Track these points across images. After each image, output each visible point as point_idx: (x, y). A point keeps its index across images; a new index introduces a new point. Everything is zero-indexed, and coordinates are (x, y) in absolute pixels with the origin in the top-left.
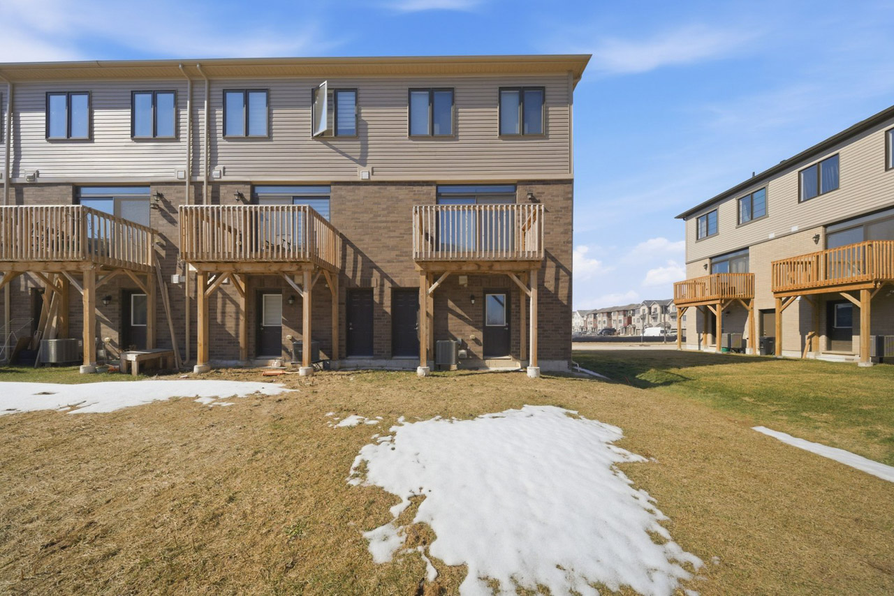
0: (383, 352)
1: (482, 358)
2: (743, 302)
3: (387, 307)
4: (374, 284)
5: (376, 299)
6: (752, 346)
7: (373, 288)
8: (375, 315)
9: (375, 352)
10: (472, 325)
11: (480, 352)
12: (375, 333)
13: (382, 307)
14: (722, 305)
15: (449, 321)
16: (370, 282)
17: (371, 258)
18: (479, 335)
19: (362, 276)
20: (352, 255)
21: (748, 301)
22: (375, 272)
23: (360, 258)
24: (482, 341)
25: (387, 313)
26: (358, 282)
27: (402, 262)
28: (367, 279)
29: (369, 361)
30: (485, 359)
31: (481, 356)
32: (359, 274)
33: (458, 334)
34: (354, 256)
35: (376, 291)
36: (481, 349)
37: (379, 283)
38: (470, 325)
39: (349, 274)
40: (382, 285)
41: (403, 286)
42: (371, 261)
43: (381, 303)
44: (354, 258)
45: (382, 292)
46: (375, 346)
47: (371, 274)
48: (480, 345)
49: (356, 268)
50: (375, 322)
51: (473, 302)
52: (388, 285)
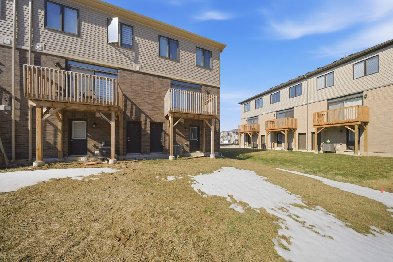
0: (146, 151)
1: (189, 152)
2: (257, 133)
3: (148, 130)
4: (142, 120)
5: (143, 127)
6: (259, 146)
8: (142, 134)
9: (142, 151)
10: (186, 139)
11: (188, 150)
12: (142, 143)
13: (146, 130)
14: (252, 133)
15: (176, 137)
16: (140, 119)
17: (140, 108)
18: (188, 143)
19: (135, 116)
20: (130, 105)
21: (258, 132)
22: (142, 114)
23: (134, 107)
24: (189, 145)
25: (148, 133)
26: (133, 118)
27: (155, 111)
28: (138, 117)
29: (139, 156)
30: (190, 153)
31: (189, 151)
32: (134, 114)
33: (180, 143)
35: (143, 123)
36: (189, 148)
37: (144, 119)
38: (184, 139)
39: (128, 114)
40: (146, 121)
41: (156, 121)
42: (140, 109)
43: (146, 128)
44: (131, 107)
45: (146, 124)
46: (142, 148)
47: (140, 115)
48: (189, 147)
49: (133, 111)
50: (142, 137)
51: (186, 130)
52: (149, 120)
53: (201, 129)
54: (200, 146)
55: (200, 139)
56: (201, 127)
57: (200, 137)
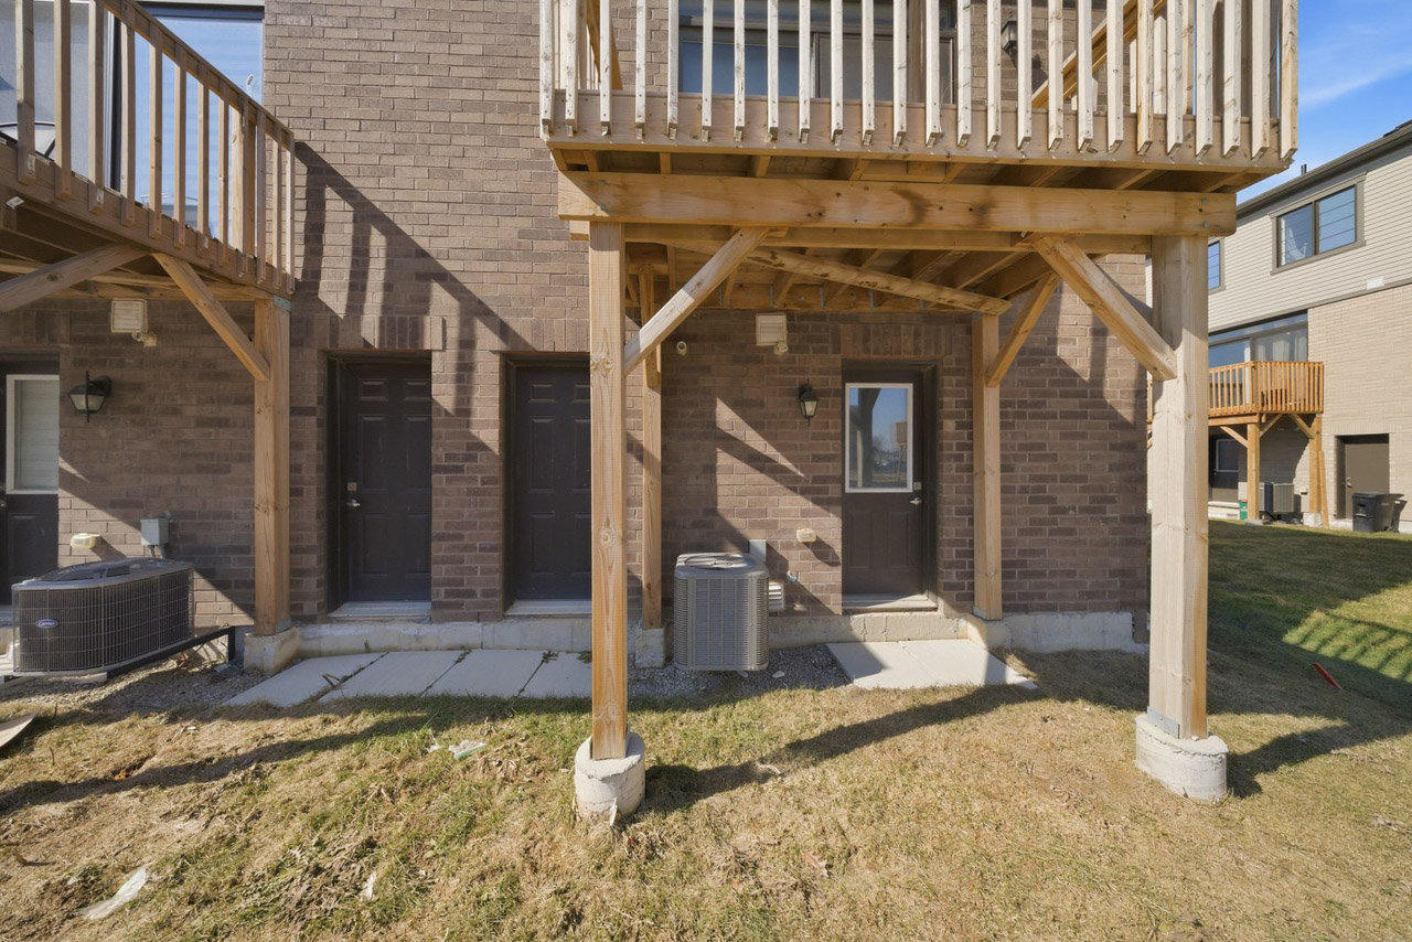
0: (471, 594)
1: (838, 610)
3: (486, 424)
4: (432, 339)
5: (443, 394)
7: (428, 356)
8: (438, 453)
9: (439, 593)
10: (803, 492)
11: (831, 589)
12: (438, 525)
13: (468, 424)
15: (721, 479)
16: (417, 330)
17: (423, 243)
18: (829, 528)
19: (385, 308)
20: (349, 229)
22: (438, 292)
23: (377, 241)
24: (838, 549)
25: (483, 447)
26: (370, 330)
27: (544, 257)
28: (405, 317)
29: (413, 629)
30: (847, 613)
31: (835, 602)
32: (374, 299)
33: (753, 525)
34: (356, 230)
35: (443, 366)
36: (834, 576)
37: (453, 333)
38: (794, 490)
39: (334, 297)
40: (467, 343)
41: (547, 347)
42: (422, 254)
43: (464, 410)
44: (355, 240)
45: (465, 369)
46: (439, 572)
47: (424, 302)
48: (834, 564)
49: (365, 275)
50: (439, 481)
51: (810, 407)
52: (488, 342)
53: (949, 402)
54: (947, 553)
55: (948, 492)
56: (949, 383)
57: (948, 469)
